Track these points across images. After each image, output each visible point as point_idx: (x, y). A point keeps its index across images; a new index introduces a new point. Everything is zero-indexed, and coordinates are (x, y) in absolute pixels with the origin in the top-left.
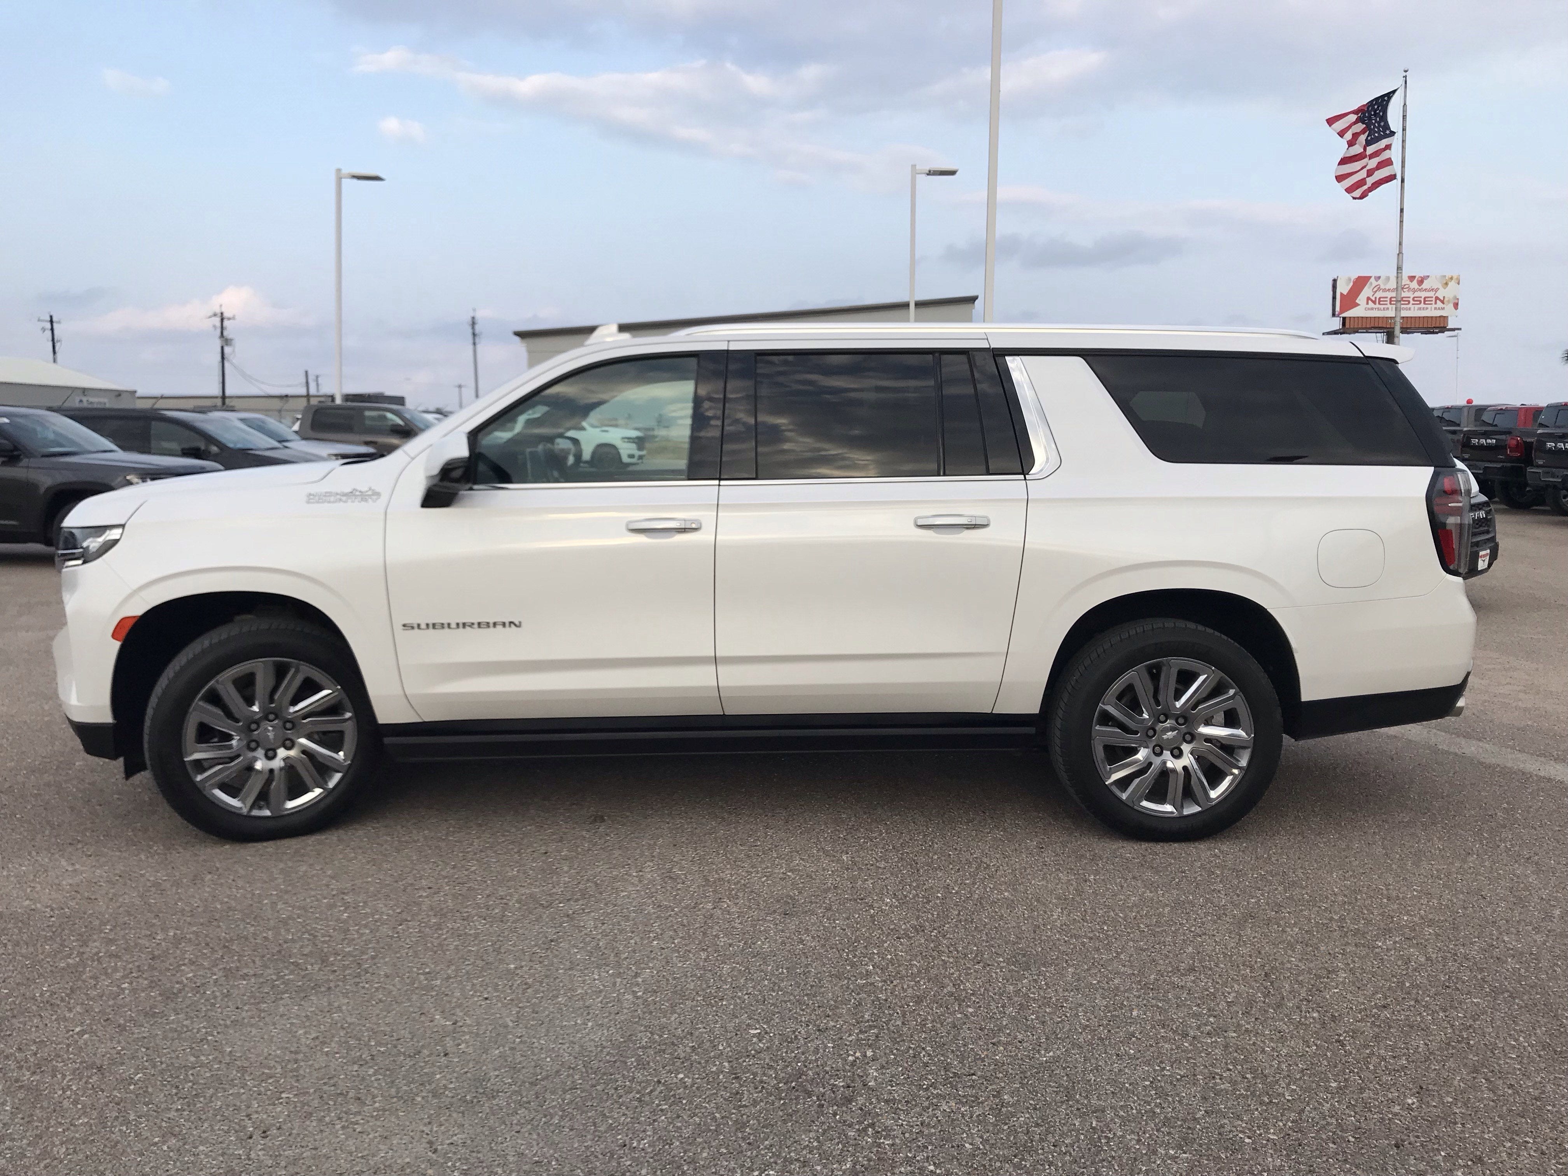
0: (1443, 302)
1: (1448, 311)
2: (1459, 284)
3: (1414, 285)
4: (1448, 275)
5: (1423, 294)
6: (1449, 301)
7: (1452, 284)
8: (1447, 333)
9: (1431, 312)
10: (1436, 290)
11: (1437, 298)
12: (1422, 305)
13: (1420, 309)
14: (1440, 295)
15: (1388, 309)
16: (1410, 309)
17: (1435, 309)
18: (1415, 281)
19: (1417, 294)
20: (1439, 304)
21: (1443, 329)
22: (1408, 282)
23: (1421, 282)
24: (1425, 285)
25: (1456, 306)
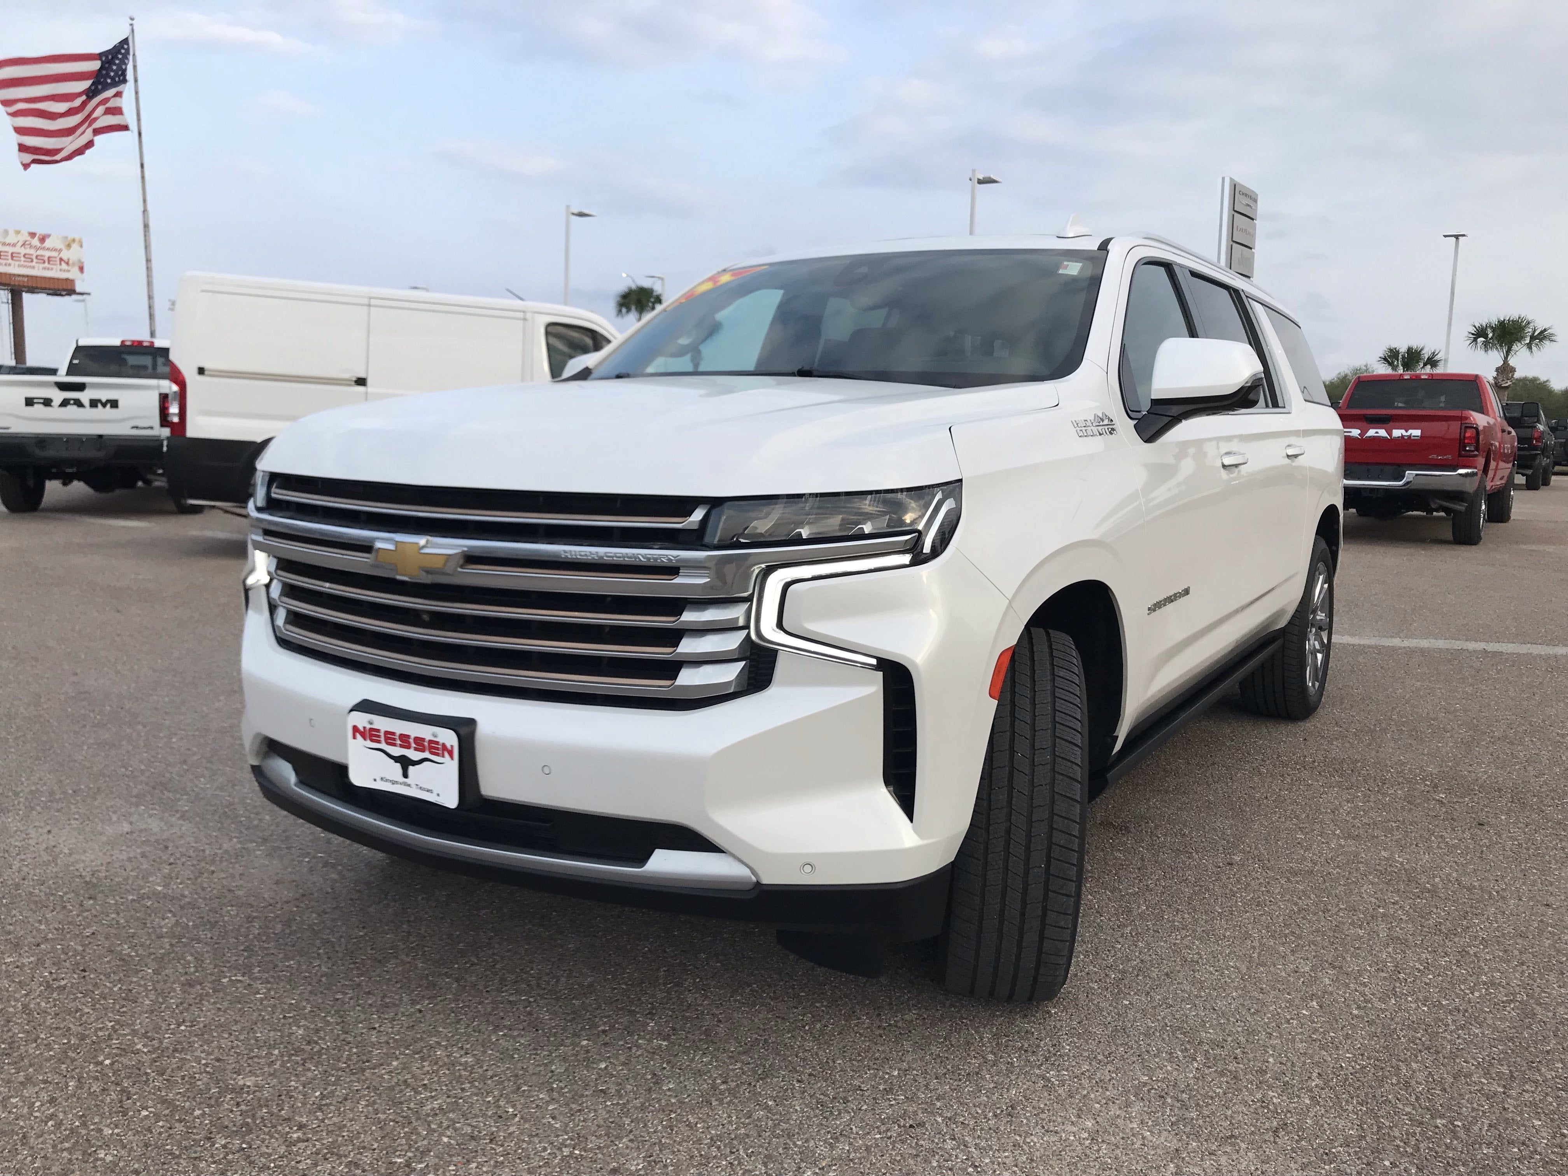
0: (67, 263)
1: (72, 273)
2: (81, 246)
3: (36, 242)
4: (70, 237)
5: (47, 254)
6: (74, 264)
7: (75, 246)
8: (74, 297)
9: (55, 272)
10: (60, 251)
11: (61, 259)
12: (46, 265)
13: (44, 268)
14: (65, 255)
15: (10, 265)
16: (34, 267)
17: (61, 270)
18: (36, 238)
19: (40, 252)
20: (64, 266)
21: (71, 292)
22: (29, 238)
23: (43, 240)
24: (48, 243)
25: (81, 269)
